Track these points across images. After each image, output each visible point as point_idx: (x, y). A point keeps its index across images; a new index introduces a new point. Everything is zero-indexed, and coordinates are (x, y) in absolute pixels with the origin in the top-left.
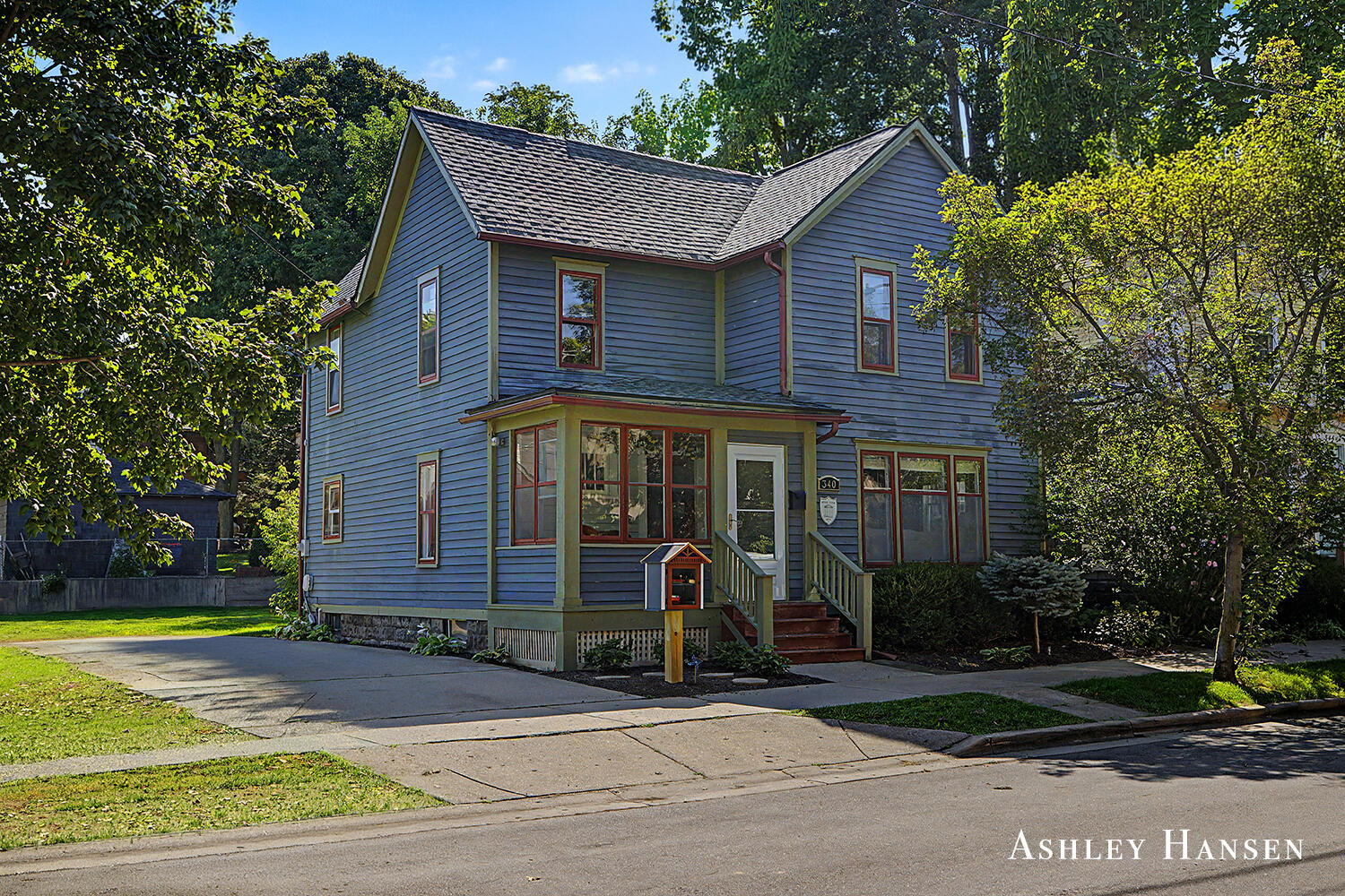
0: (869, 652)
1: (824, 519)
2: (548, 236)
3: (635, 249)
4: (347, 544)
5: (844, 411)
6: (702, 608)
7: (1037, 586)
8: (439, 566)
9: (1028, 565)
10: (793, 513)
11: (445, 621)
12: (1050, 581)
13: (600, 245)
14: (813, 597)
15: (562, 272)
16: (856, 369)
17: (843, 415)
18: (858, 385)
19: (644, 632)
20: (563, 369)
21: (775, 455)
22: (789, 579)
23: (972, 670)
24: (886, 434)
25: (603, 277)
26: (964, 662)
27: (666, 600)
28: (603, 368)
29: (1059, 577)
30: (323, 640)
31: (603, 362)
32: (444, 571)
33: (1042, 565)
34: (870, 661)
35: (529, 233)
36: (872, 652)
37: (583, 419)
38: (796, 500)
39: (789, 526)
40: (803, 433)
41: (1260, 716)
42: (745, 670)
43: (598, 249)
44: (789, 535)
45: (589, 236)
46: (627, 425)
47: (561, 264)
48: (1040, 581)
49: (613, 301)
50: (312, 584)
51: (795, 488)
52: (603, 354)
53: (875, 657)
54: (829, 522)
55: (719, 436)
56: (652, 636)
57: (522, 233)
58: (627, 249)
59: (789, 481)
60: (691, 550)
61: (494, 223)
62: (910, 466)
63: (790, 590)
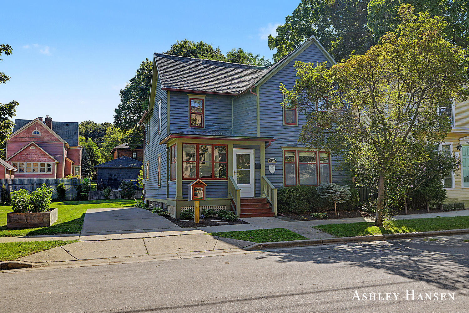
0: (276, 214)
1: (271, 172)
2: (185, 88)
3: (214, 91)
4: (150, 181)
5: (273, 138)
6: (205, 200)
7: (332, 193)
8: (161, 187)
9: (329, 186)
10: (257, 170)
11: (162, 203)
12: (336, 191)
13: (202, 90)
14: (264, 196)
15: (191, 99)
16: (283, 124)
17: (273, 139)
18: (283, 130)
19: (206, 207)
20: (191, 128)
21: (251, 152)
22: (255, 191)
23: (305, 220)
24: (293, 145)
25: (204, 99)
26: (303, 218)
27: (192, 197)
28: (204, 127)
29: (339, 190)
30: (143, 208)
31: (204, 125)
32: (162, 188)
33: (334, 186)
34: (275, 217)
35: (178, 88)
36: (277, 213)
37: (183, 142)
38: (258, 167)
39: (255, 174)
40: (260, 145)
41: (381, 238)
42: (224, 219)
43: (201, 91)
44: (255, 177)
45: (199, 88)
46: (199, 144)
47: (190, 96)
48: (333, 191)
49: (207, 107)
50: (145, 192)
51: (257, 162)
52: (204, 123)
53: (278, 215)
54: (272, 173)
55: (230, 147)
56: (203, 208)
57: (176, 87)
58: (211, 91)
59: (255, 160)
60: (200, 182)
61: (168, 85)
62: (302, 155)
63: (256, 194)
